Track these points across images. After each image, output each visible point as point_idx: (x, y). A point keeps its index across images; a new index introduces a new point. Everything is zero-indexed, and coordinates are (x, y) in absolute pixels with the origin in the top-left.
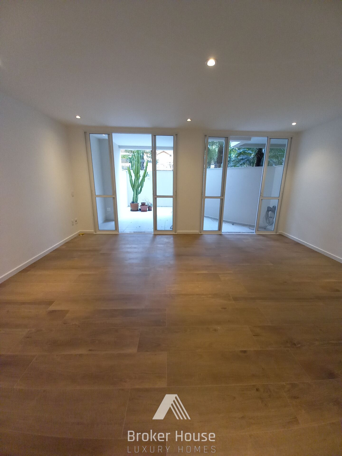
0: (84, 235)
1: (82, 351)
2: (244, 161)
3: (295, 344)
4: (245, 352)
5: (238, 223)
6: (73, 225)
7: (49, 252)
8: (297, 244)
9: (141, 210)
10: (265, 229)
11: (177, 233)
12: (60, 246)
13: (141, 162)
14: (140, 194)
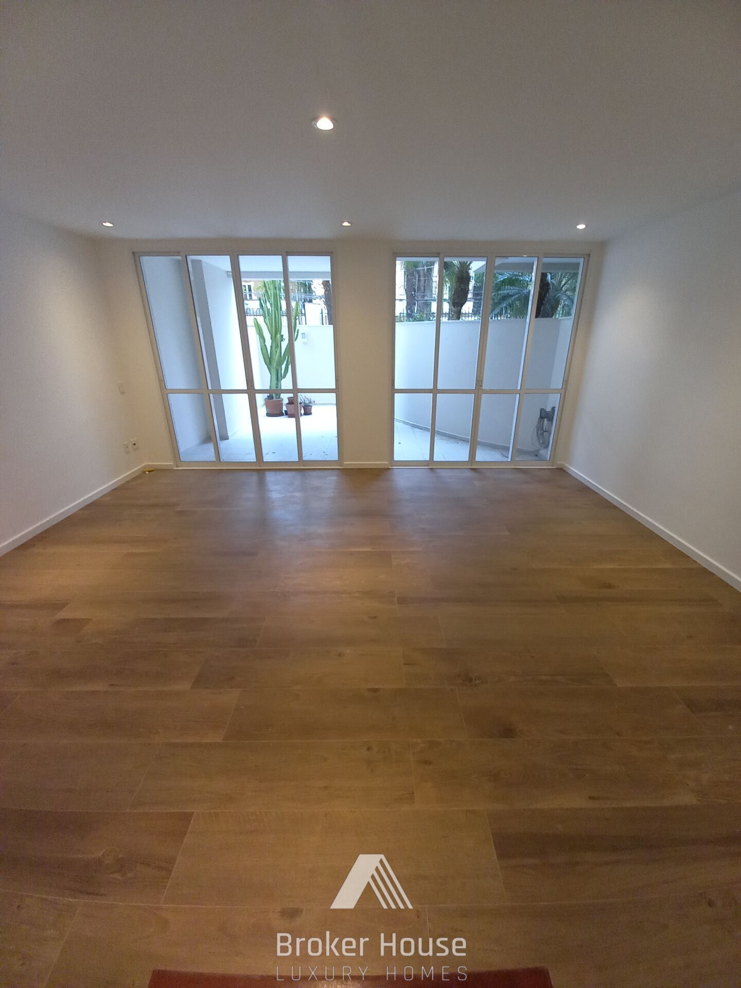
0: (152, 473)
1: (99, 686)
2: (511, 302)
3: (471, 680)
4: (375, 690)
5: (485, 443)
6: (127, 453)
7: (75, 510)
8: (585, 490)
9: (289, 413)
10: (536, 455)
11: (342, 468)
12: (102, 496)
13: (300, 298)
14: (284, 378)
